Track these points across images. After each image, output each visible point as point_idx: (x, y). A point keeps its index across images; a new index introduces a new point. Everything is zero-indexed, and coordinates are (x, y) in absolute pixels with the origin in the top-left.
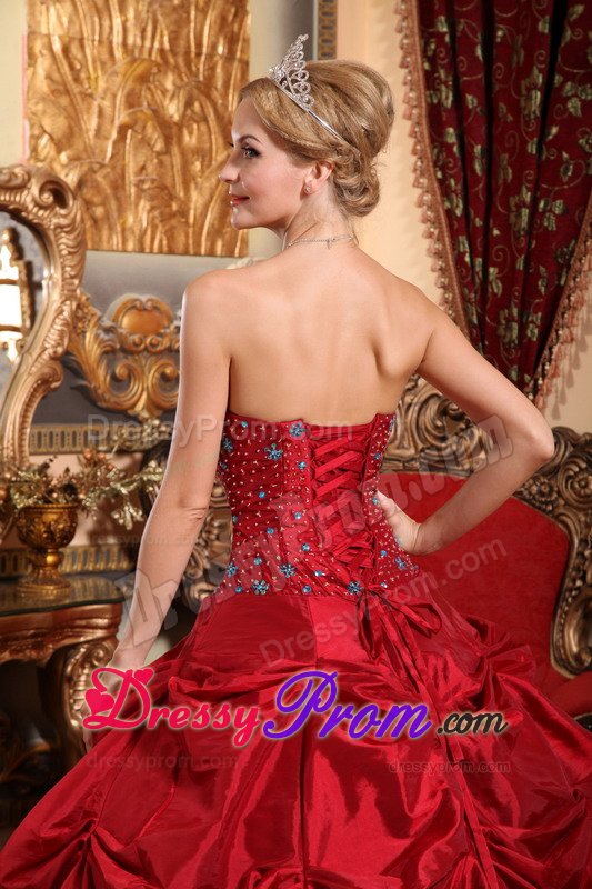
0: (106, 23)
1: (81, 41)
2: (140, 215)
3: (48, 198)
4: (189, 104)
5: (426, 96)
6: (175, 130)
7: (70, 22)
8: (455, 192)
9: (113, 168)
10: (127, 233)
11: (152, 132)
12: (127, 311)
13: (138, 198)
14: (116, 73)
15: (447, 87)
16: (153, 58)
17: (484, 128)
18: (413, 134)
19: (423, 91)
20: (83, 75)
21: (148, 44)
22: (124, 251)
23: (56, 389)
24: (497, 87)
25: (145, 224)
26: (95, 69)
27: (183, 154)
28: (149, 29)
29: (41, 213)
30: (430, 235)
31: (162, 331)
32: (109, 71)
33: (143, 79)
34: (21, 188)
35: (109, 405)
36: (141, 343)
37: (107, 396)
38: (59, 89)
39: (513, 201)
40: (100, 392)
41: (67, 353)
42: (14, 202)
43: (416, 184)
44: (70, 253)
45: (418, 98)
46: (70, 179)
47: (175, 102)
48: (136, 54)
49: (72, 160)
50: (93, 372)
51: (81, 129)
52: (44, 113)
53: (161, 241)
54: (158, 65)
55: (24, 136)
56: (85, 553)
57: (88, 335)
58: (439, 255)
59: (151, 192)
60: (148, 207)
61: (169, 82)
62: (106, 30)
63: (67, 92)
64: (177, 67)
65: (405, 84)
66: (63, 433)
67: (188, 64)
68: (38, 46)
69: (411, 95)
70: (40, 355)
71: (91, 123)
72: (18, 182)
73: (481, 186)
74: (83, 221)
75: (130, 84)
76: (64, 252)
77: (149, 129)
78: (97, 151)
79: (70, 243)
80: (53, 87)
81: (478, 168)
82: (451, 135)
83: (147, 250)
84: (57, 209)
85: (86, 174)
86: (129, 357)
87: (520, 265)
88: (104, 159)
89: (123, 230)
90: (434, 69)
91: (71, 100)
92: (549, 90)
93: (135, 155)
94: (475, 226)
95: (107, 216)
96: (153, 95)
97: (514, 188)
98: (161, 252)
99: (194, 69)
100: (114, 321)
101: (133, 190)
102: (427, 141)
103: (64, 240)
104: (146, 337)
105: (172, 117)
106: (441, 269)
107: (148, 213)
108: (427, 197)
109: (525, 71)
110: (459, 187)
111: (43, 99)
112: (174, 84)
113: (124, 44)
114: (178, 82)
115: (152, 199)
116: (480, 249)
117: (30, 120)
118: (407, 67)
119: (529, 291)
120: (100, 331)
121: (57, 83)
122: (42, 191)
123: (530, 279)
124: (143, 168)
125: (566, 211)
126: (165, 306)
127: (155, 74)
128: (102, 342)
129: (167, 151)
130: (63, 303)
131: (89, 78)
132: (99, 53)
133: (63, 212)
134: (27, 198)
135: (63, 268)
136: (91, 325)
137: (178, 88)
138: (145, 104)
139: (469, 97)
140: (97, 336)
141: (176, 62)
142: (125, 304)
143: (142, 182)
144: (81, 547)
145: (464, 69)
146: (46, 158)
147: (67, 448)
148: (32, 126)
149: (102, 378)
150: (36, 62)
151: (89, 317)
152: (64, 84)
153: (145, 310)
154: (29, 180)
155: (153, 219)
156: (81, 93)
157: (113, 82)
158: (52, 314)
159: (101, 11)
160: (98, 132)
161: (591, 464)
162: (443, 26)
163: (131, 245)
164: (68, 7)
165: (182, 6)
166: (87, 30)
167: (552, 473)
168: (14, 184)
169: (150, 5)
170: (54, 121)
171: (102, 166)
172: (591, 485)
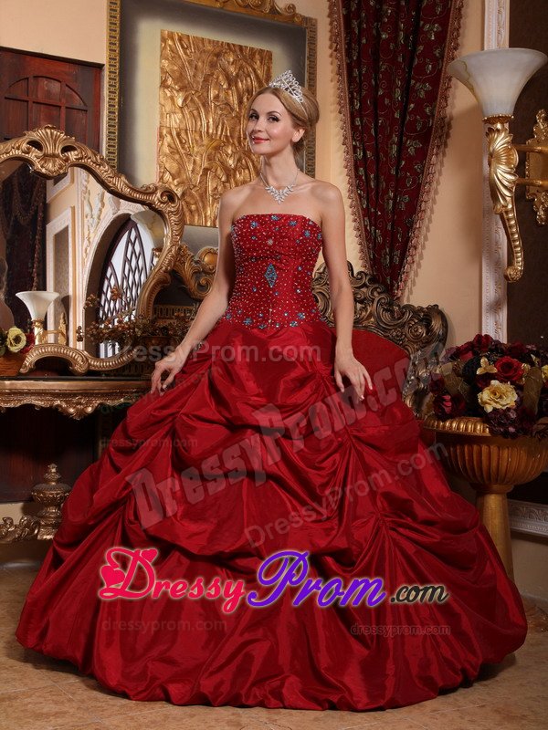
0: (199, 123)
1: (186, 130)
2: (214, 210)
3: (165, 198)
4: (239, 160)
6: (232, 171)
7: (181, 122)
9: (201, 188)
10: (208, 218)
11: (221, 173)
12: (206, 254)
14: (203, 146)
16: (222, 139)
17: (375, 166)
18: (348, 175)
20: (186, 146)
21: (219, 133)
22: (206, 226)
24: (380, 146)
26: (193, 143)
28: (220, 127)
29: (162, 205)
30: (355, 221)
32: (200, 144)
33: (217, 148)
34: (152, 193)
35: (197, 297)
37: (195, 293)
38: (174, 151)
39: (386, 197)
40: (192, 291)
41: (173, 270)
42: (149, 200)
44: (176, 224)
46: (179, 192)
47: (232, 159)
48: (214, 137)
49: (179, 184)
50: (189, 281)
51: (185, 170)
52: (167, 162)
54: (224, 142)
55: (157, 172)
57: (186, 264)
61: (230, 150)
62: (199, 127)
63: (178, 152)
64: (234, 144)
67: (239, 142)
68: (164, 132)
70: (159, 270)
71: (190, 168)
72: (151, 190)
73: (373, 193)
75: (210, 150)
76: (173, 224)
77: (219, 171)
78: (192, 180)
79: (176, 220)
80: (171, 150)
81: (372, 184)
82: (361, 171)
84: (170, 203)
85: (186, 190)
86: (207, 275)
87: (389, 228)
88: (196, 184)
89: (206, 217)
91: (181, 157)
92: (401, 145)
93: (212, 182)
95: (197, 210)
96: (221, 156)
97: (386, 192)
99: (242, 145)
100: (200, 258)
101: (211, 198)
103: (173, 218)
105: (230, 166)
109: (390, 137)
110: (365, 195)
112: (232, 151)
113: (207, 132)
114: (234, 150)
116: (373, 222)
117: (160, 165)
119: (394, 240)
120: (192, 263)
121: (173, 148)
122: (162, 196)
123: (393, 235)
124: (216, 188)
125: (410, 200)
127: (222, 147)
128: (194, 267)
129: (228, 181)
130: (171, 247)
131: (189, 147)
132: (195, 136)
133: (173, 205)
134: (156, 198)
135: (172, 231)
136: (188, 259)
137: (234, 153)
138: (217, 159)
140: (191, 265)
141: (233, 141)
142: (205, 251)
143: (215, 195)
146: (167, 182)
148: (160, 167)
149: (193, 285)
150: (163, 139)
151: (186, 255)
152: (177, 149)
154: (156, 190)
156: (185, 154)
157: (201, 149)
158: (166, 252)
159: (196, 118)
160: (193, 171)
161: (421, 321)
162: (358, 123)
163: (209, 224)
164: (180, 115)
165: (236, 116)
166: (189, 126)
167: (403, 326)
168: (149, 191)
169: (221, 115)
170: (171, 165)
171: (195, 186)
172: (420, 331)
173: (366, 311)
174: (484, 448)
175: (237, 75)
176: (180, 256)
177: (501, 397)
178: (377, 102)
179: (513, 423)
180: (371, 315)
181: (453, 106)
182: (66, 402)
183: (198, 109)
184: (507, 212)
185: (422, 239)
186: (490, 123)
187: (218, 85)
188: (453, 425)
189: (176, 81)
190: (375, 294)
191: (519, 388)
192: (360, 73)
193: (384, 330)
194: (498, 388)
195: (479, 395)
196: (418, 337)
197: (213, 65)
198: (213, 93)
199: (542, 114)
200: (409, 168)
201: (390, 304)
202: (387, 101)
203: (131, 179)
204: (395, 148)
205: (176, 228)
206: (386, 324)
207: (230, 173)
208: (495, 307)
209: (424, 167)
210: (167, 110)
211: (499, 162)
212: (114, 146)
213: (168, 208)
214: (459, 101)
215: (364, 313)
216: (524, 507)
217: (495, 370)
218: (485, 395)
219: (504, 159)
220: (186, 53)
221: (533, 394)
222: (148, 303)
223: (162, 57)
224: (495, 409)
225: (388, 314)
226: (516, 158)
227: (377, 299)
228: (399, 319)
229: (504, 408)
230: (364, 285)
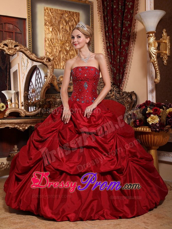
0: (57, 36)
1: (53, 39)
3: (48, 61)
4: (70, 48)
7: (52, 36)
9: (59, 57)
11: (65, 52)
14: (59, 43)
15: (108, 43)
17: (113, 48)
20: (53, 44)
21: (64, 39)
22: (61, 69)
23: (49, 88)
24: (114, 42)
26: (55, 43)
27: (70, 55)
28: (64, 37)
29: (46, 63)
33: (63, 44)
34: (43, 59)
37: (58, 90)
38: (50, 45)
39: (117, 58)
41: (51, 83)
42: (42, 61)
46: (52, 58)
47: (68, 47)
48: (62, 41)
49: (52, 56)
50: (56, 86)
51: (53, 51)
54: (65, 42)
55: (45, 52)
61: (67, 45)
62: (57, 37)
64: (68, 42)
66: (51, 95)
68: (46, 40)
70: (47, 83)
71: (55, 51)
73: (113, 57)
75: (61, 45)
78: (56, 54)
79: (51, 67)
81: (112, 54)
82: (109, 50)
85: (54, 58)
87: (118, 67)
89: (60, 66)
91: (52, 47)
92: (121, 41)
93: (62, 55)
94: (112, 63)
95: (58, 64)
96: (65, 46)
97: (116, 56)
100: (59, 79)
101: (62, 60)
105: (68, 50)
107: (64, 63)
109: (117, 39)
111: (47, 47)
113: (60, 39)
116: (113, 66)
117: (45, 50)
119: (120, 71)
122: (46, 60)
123: (120, 70)
124: (63, 57)
125: (124, 59)
127: (65, 44)
129: (67, 54)
130: (50, 76)
132: (56, 41)
134: (45, 61)
136: (56, 79)
137: (69, 45)
138: (63, 48)
139: (111, 44)
140: (56, 81)
142: (61, 77)
145: (110, 40)
146: (48, 55)
150: (46, 42)
154: (45, 58)
157: (58, 45)
158: (48, 77)
159: (56, 35)
160: (56, 52)
161: (129, 96)
162: (107, 34)
164: (51, 34)
165: (69, 34)
166: (54, 37)
167: (123, 98)
168: (42, 59)
169: (64, 34)
170: (49, 50)
171: (57, 56)
172: (129, 99)
173: (112, 94)
174: (149, 136)
175: (69, 21)
176: (53, 78)
177: (154, 120)
178: (113, 28)
179: (158, 128)
180: (113, 95)
181: (137, 28)
182: (19, 126)
183: (57, 32)
184: (154, 62)
185: (128, 71)
186: (148, 34)
187: (63, 24)
188: (140, 129)
189: (49, 23)
190: (114, 88)
191: (159, 117)
192: (107, 19)
193: (118, 100)
194: (153, 117)
195: (147, 119)
196: (128, 102)
197: (61, 18)
198: (61, 27)
199: (164, 30)
200: (124, 48)
201: (119, 91)
202: (116, 27)
203: (36, 55)
204: (119, 42)
205: (51, 70)
206: (118, 98)
207: (67, 52)
208: (152, 91)
209: (128, 48)
210: (47, 32)
211: (151, 46)
212: (31, 45)
213: (49, 64)
214: (138, 27)
215: (111, 95)
216: (163, 153)
217: (152, 112)
218: (149, 119)
219: (153, 45)
220: (52, 14)
221: (164, 118)
222: (44, 94)
223: (45, 15)
224: (152, 124)
225: (119, 95)
226: (157, 45)
227: (115, 90)
228: (122, 96)
229: (155, 123)
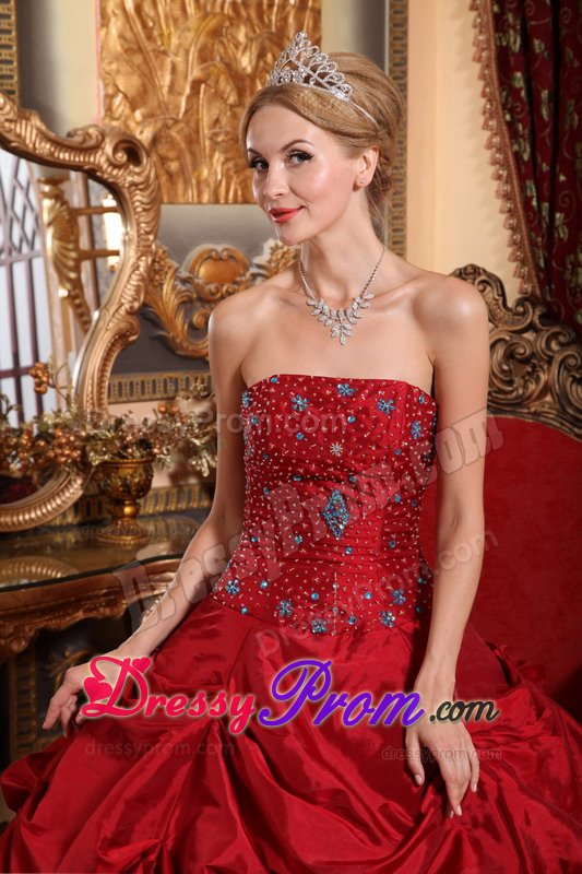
2: (214, 167)
3: (122, 157)
4: (261, 55)
5: (495, 39)
6: (248, 82)
8: (522, 136)
9: (187, 123)
10: (203, 187)
11: (226, 86)
12: (203, 262)
13: (213, 150)
14: (189, 30)
15: (515, 30)
16: (226, 12)
17: (551, 73)
18: (482, 77)
19: (492, 33)
20: (156, 33)
22: (200, 203)
23: (134, 342)
24: (564, 32)
25: (219, 177)
26: (168, 26)
29: (115, 172)
30: (499, 177)
31: (238, 279)
32: (182, 27)
33: (216, 33)
34: (96, 148)
35: (188, 353)
36: (218, 292)
37: (185, 345)
38: (133, 48)
39: (579, 147)
40: (178, 340)
41: (144, 305)
42: (89, 163)
43: (486, 126)
44: (144, 210)
45: (488, 41)
46: (144, 136)
47: (248, 54)
48: (209, 8)
49: (146, 117)
50: (171, 322)
51: (154, 86)
52: (118, 72)
53: (236, 192)
54: (230, 19)
55: (98, 96)
56: (167, 494)
57: (165, 287)
58: (507, 197)
59: (224, 145)
60: (222, 159)
61: (242, 35)
63: (140, 50)
64: (249, 19)
65: (475, 27)
66: (143, 382)
67: (260, 15)
68: (111, 6)
69: (481, 37)
70: (117, 310)
71: (167, 79)
72: (92, 142)
73: (548, 131)
74: (157, 177)
75: (202, 39)
76: (139, 209)
77: (222, 80)
78: (171, 107)
79: (145, 200)
80: (126, 46)
81: (545, 112)
82: (519, 79)
83: (222, 201)
84: (131, 167)
85: (160, 131)
86: (207, 306)
88: (177, 115)
89: (198, 183)
90: (503, 12)
91: (145, 58)
93: (209, 109)
94: (541, 170)
95: (182, 170)
96: (225, 49)
98: (235, 202)
99: (266, 20)
100: (190, 272)
101: (207, 143)
102: (496, 83)
103: (138, 197)
104: (222, 285)
105: (244, 69)
106: (509, 211)
107: (223, 165)
108: (496, 140)
110: (526, 131)
111: (117, 58)
112: (246, 36)
114: (251, 35)
115: (225, 151)
116: (547, 194)
117: (104, 79)
118: (477, 9)
120: (177, 283)
121: (130, 42)
122: (115, 150)
124: (217, 121)
126: (240, 254)
127: (227, 28)
128: (180, 292)
130: (139, 258)
131: (161, 35)
132: (171, 10)
133: (137, 170)
134: (100, 159)
135: (138, 225)
136: (169, 276)
137: (249, 40)
138: (218, 58)
139: (536, 42)
140: (174, 287)
141: (248, 14)
142: (201, 256)
143: (216, 134)
144: (163, 488)
145: (531, 14)
146: (121, 116)
147: (147, 397)
148: (106, 86)
149: (180, 328)
150: (109, 22)
151: (166, 270)
152: (138, 43)
153: (221, 259)
154: (103, 140)
155: (228, 170)
156: (154, 50)
157: (186, 37)
158: (128, 270)
160: (171, 88)
163: (206, 197)
168: (87, 144)
170: (127, 79)
171: (176, 121)
173: (538, 380)
176: (154, 273)
180: (547, 389)
203: (48, 116)
205: (145, 217)
207: (243, 85)
212: (9, 47)
215: (532, 387)
230: (531, 327)
